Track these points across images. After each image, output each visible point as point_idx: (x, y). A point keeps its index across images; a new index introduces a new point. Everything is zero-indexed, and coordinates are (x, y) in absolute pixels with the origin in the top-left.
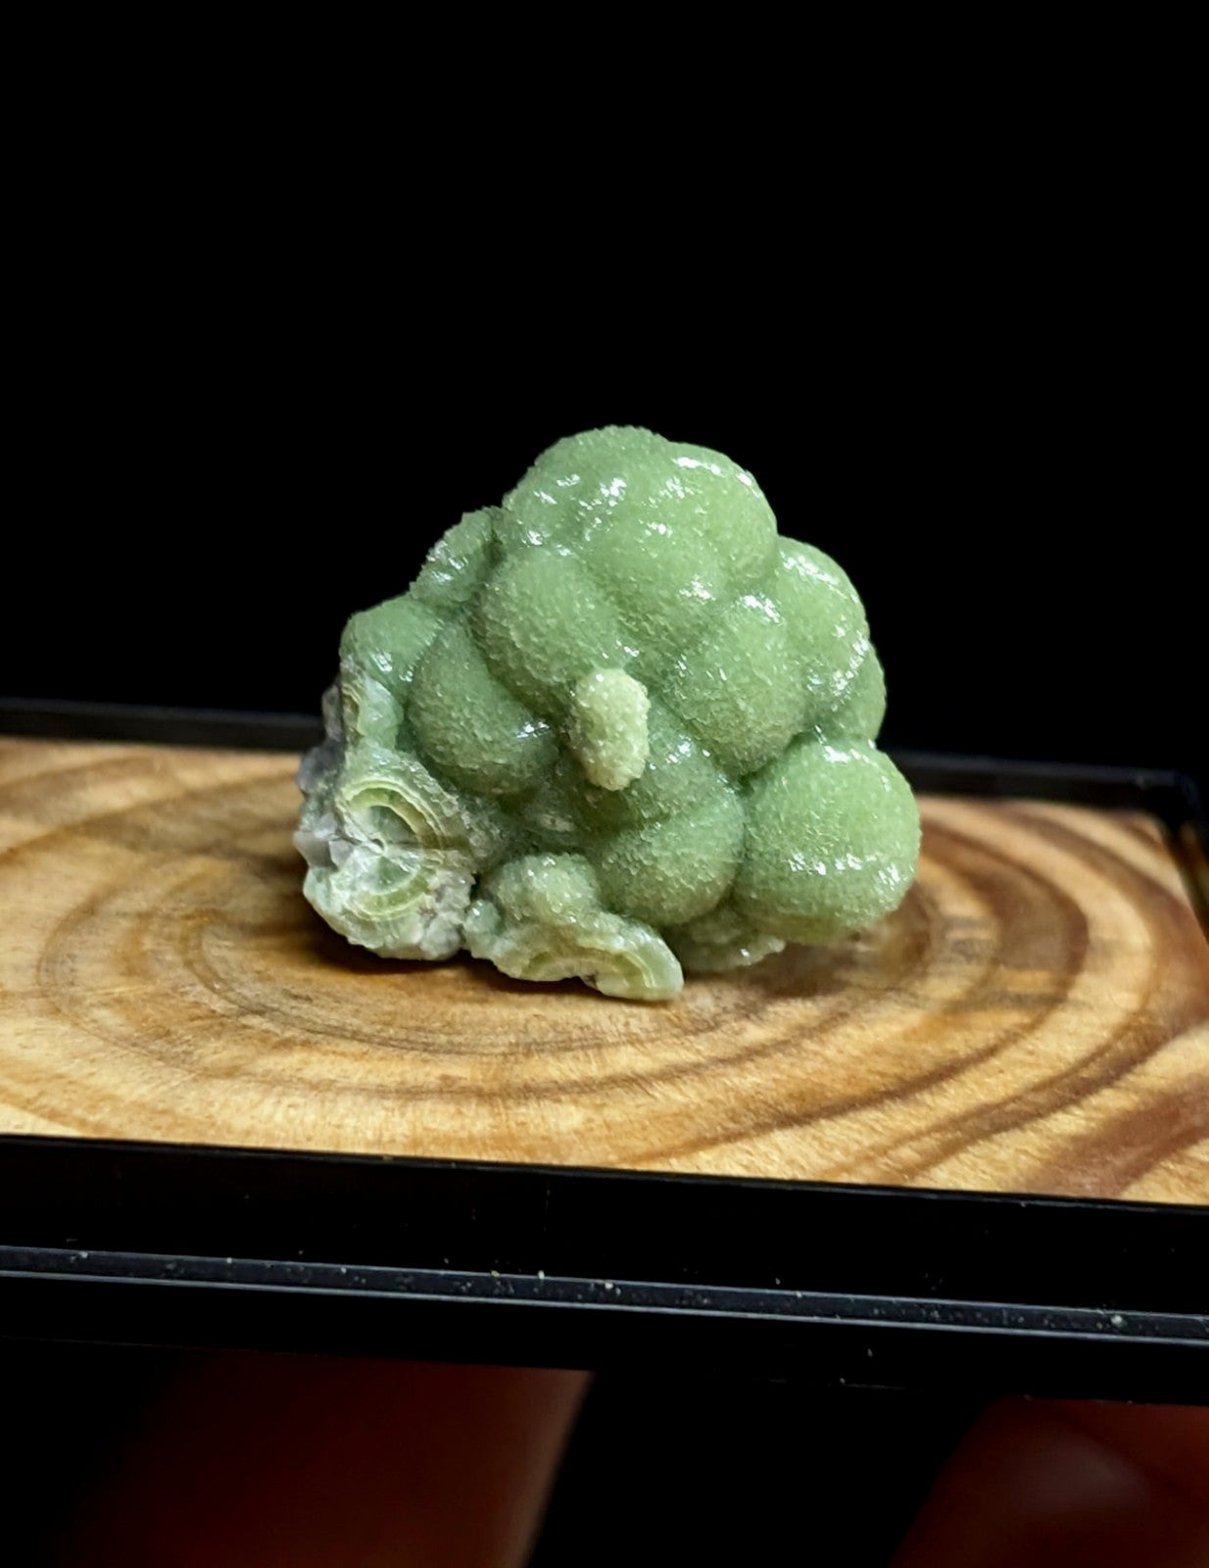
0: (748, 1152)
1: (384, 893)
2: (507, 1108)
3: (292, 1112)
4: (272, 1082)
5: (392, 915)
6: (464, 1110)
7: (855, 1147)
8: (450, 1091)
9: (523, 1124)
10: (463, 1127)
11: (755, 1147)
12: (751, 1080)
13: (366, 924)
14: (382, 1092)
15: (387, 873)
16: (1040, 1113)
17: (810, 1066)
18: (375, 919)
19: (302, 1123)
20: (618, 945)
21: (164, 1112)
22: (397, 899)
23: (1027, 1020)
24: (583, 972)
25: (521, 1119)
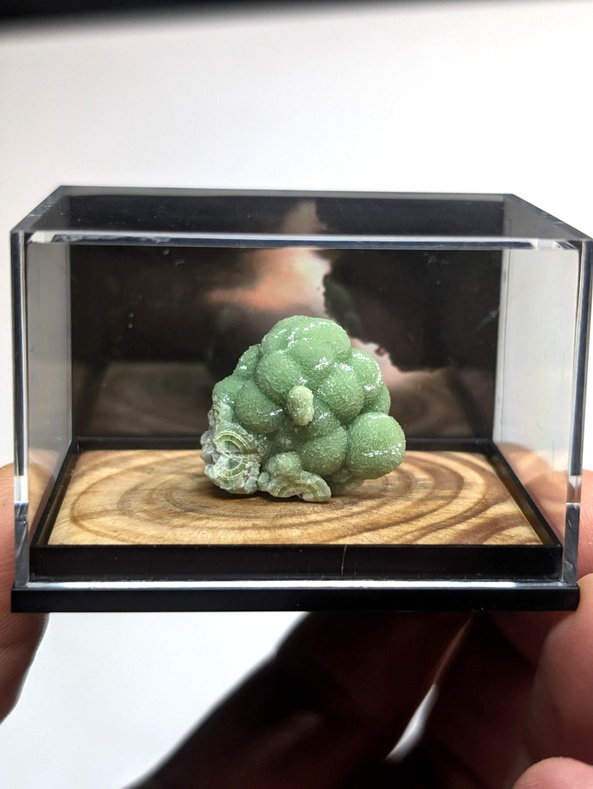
0: (356, 539)
1: (231, 471)
2: (275, 531)
3: (203, 536)
4: (196, 528)
5: (234, 478)
6: (261, 532)
7: (392, 536)
8: (255, 527)
9: (280, 535)
10: (260, 537)
11: (358, 538)
12: (355, 521)
13: (226, 482)
14: (233, 529)
15: (232, 464)
16: (451, 525)
17: (374, 516)
18: (228, 479)
19: (207, 538)
20: (309, 482)
21: (160, 538)
22: (235, 473)
23: (445, 502)
24: (298, 493)
25: (279, 533)
